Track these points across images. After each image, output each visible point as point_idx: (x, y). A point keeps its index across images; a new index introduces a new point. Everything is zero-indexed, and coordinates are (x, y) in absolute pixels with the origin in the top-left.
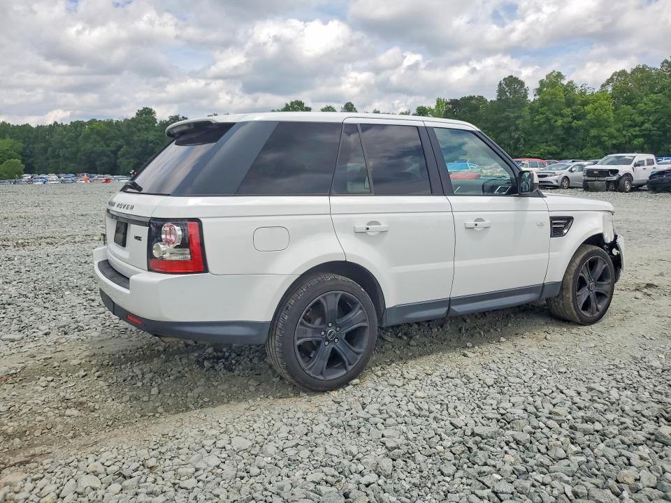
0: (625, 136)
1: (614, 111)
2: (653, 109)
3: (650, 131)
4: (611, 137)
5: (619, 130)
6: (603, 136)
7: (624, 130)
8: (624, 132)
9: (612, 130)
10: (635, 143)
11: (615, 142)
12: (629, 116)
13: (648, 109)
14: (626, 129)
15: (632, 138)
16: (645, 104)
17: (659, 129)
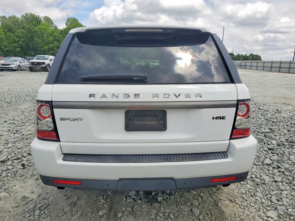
0: (11, 46)
1: (5, 34)
2: (22, 36)
3: (22, 45)
4: (5, 46)
5: (8, 44)
6: (2, 46)
7: (11, 44)
8: (11, 45)
9: (5, 43)
10: (17, 50)
11: (8, 49)
12: (12, 38)
13: (20, 35)
14: (12, 43)
15: (15, 48)
16: (18, 33)
17: (26, 45)
